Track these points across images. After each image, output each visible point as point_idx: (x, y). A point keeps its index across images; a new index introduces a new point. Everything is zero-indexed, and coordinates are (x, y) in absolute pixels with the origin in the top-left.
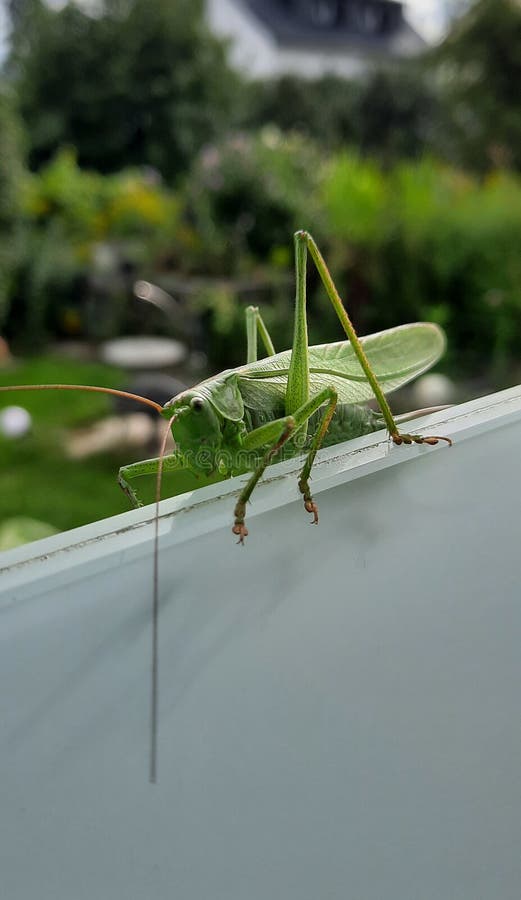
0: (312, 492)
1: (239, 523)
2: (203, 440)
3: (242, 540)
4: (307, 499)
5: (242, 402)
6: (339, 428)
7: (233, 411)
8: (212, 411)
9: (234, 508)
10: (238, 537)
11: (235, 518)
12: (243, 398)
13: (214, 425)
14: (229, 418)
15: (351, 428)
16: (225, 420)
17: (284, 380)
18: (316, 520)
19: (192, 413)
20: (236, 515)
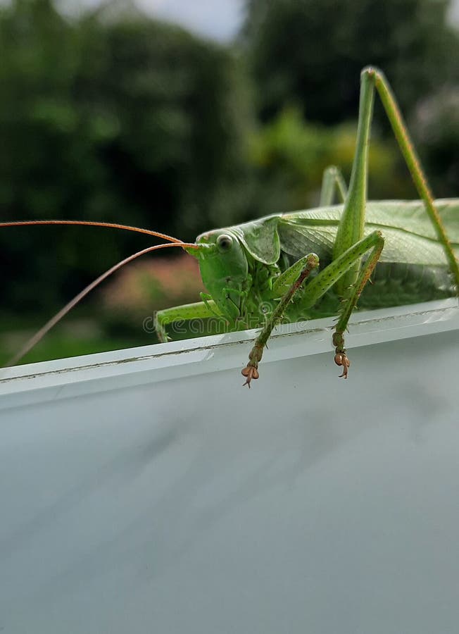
0: (347, 346)
1: (253, 366)
2: (228, 280)
3: (248, 382)
4: (340, 351)
5: (279, 246)
6: (401, 289)
7: (266, 254)
8: (241, 252)
9: (250, 350)
10: (246, 378)
11: (249, 361)
12: (283, 242)
13: (242, 265)
14: (260, 259)
15: (417, 291)
16: (256, 262)
17: (334, 230)
18: (345, 373)
19: (217, 251)
20: (250, 358)
